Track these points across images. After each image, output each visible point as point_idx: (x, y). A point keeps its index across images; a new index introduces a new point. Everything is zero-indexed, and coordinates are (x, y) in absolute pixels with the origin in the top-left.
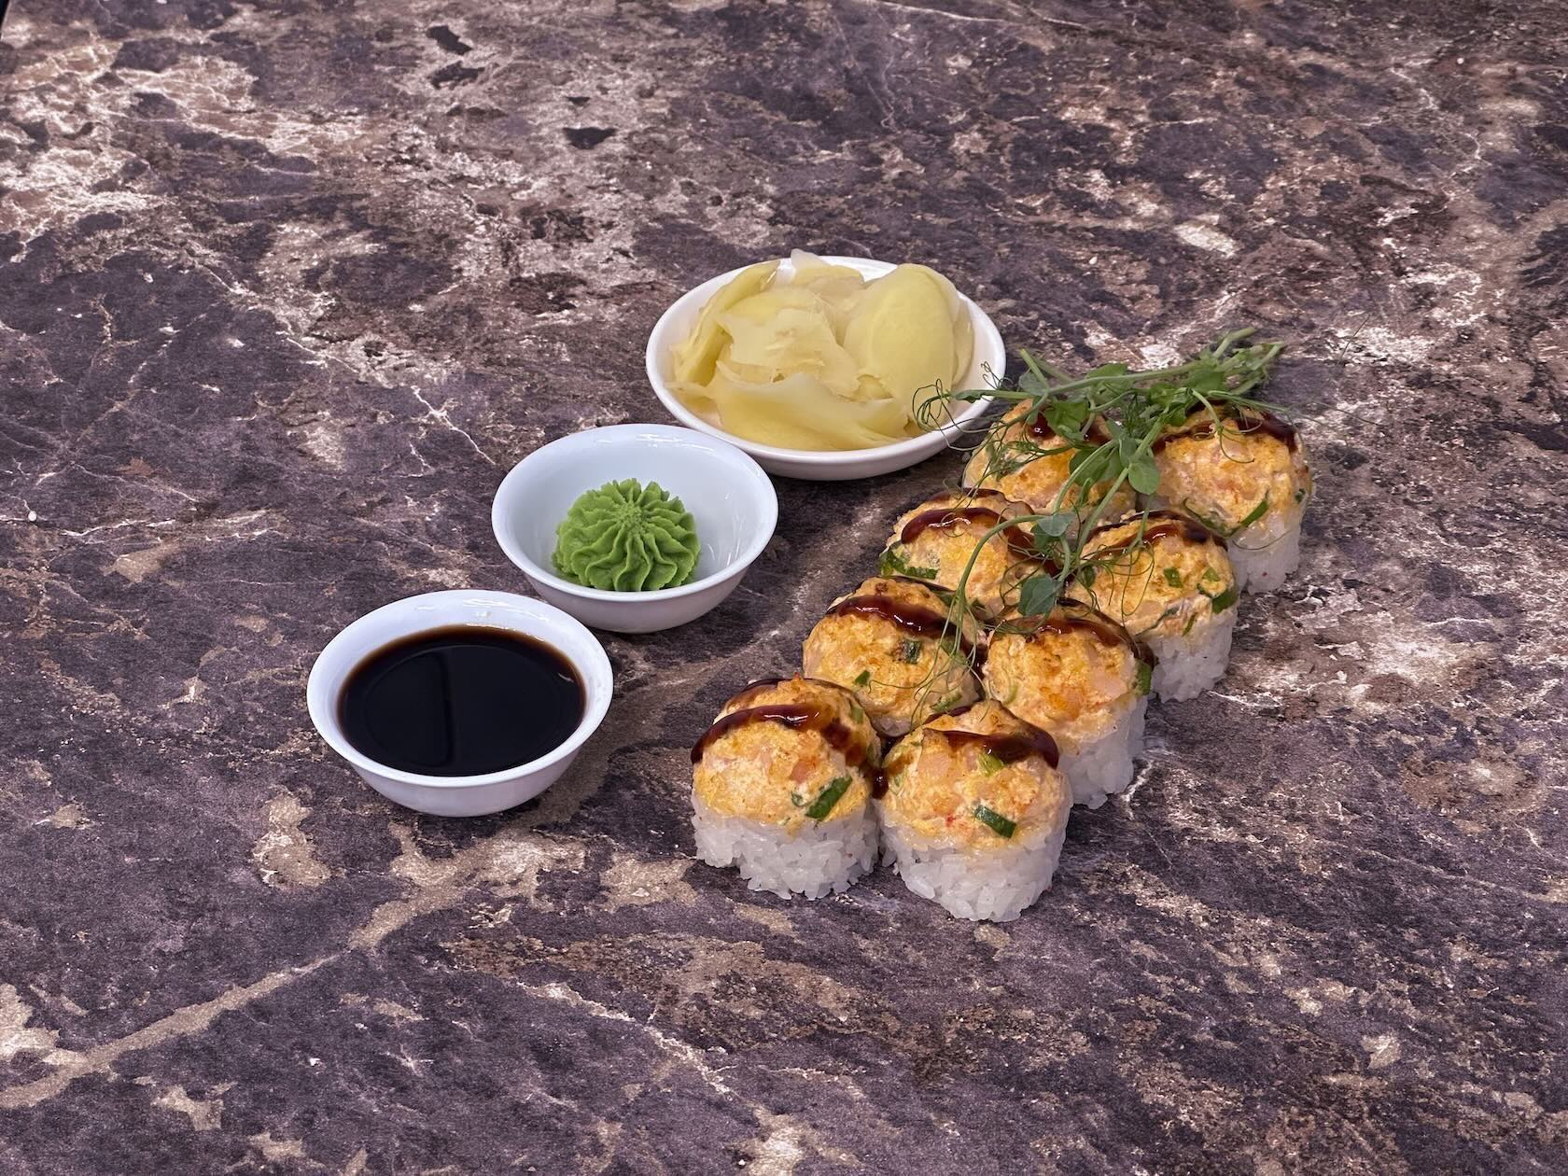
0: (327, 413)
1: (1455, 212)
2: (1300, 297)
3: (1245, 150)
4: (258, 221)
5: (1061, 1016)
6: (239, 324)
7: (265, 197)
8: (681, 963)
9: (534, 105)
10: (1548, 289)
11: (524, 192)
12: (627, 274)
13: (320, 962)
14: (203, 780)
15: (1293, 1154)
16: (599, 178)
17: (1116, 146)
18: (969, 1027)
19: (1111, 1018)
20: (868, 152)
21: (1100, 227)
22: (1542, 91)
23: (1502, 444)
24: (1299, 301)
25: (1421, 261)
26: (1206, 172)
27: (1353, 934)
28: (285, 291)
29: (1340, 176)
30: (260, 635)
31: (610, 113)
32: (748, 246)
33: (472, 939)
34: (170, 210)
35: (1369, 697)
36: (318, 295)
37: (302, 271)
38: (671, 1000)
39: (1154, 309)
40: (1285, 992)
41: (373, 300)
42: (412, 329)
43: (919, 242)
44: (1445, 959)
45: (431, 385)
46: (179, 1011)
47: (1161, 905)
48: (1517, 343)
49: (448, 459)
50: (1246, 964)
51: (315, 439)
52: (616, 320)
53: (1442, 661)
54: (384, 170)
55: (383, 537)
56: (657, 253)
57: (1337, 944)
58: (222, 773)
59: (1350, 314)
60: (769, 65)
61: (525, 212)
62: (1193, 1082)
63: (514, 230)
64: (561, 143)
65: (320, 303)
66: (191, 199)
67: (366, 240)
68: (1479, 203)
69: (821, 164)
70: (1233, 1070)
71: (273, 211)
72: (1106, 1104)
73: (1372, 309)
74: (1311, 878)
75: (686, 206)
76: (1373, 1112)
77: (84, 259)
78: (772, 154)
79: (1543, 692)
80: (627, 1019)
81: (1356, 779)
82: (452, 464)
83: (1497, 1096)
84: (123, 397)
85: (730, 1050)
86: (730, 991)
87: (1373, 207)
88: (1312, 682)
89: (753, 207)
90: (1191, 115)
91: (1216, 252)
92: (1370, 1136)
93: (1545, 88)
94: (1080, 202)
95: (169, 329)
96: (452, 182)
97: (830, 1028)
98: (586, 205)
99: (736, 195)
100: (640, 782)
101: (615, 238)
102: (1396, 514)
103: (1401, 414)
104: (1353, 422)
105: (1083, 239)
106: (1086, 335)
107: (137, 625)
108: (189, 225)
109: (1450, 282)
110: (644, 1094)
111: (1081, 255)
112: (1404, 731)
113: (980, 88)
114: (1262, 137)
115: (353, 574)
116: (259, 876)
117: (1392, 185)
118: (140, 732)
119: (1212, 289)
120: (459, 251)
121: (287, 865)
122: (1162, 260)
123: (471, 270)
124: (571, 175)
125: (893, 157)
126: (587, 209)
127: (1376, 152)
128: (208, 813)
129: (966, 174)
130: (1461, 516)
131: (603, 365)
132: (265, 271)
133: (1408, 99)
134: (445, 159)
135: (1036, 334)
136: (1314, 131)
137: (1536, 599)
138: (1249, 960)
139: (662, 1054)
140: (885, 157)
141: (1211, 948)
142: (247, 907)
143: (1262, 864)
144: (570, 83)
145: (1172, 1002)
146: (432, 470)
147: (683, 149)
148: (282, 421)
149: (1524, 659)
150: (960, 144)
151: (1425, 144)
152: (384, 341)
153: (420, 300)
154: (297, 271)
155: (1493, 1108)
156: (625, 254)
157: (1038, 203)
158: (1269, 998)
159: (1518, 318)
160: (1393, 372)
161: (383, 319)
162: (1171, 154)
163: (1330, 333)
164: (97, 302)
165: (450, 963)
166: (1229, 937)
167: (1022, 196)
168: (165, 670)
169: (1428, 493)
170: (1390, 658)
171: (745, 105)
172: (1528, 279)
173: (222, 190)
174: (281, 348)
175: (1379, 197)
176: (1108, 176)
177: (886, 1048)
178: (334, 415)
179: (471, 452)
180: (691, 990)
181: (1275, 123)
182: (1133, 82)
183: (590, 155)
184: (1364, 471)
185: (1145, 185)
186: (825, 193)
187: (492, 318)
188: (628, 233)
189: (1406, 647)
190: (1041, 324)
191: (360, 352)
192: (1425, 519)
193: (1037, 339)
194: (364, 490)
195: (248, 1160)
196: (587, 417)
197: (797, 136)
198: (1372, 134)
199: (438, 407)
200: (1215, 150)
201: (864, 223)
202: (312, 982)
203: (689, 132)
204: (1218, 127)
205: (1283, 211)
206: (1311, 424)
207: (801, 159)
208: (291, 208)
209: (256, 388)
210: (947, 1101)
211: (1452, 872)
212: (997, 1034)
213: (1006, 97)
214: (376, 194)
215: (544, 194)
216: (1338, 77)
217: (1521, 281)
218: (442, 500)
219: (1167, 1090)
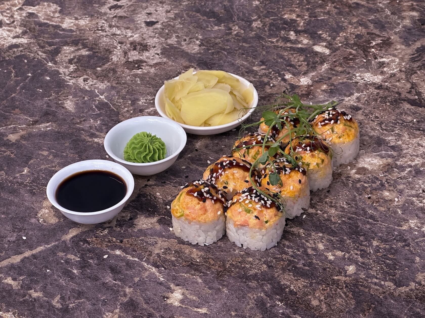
0: (71, 97)
1: (393, 42)
2: (347, 65)
3: (335, 26)
4: (57, 46)
5: (260, 260)
6: (49, 73)
7: (60, 40)
8: (154, 245)
9: (137, 15)
10: (417, 63)
11: (132, 38)
12: (158, 60)
13: (53, 244)
14: (26, 195)
15: (322, 298)
16: (153, 34)
17: (298, 25)
18: (234, 263)
19: (274, 261)
20: (228, 27)
21: (292, 47)
22: (420, 9)
23: (401, 104)
24: (346, 66)
25: (382, 55)
26: (323, 31)
27: (345, 238)
28: (63, 64)
29: (361, 32)
30: (46, 156)
31: (157, 17)
32: (192, 52)
33: (96, 238)
34: (33, 43)
35: (356, 173)
36: (72, 66)
37: (68, 59)
38: (150, 255)
39: (305, 69)
40: (324, 254)
41: (87, 67)
42: (97, 75)
43: (240, 51)
44: (371, 245)
45: (101, 89)
46: (12, 257)
47: (291, 230)
48: (407, 77)
49: (103, 109)
50: (314, 246)
51: (67, 104)
52: (154, 72)
53: (378, 164)
54: (93, 32)
55: (83, 130)
56: (167, 54)
57: (340, 241)
58: (31, 193)
59: (360, 69)
60: (203, 4)
61: (131, 43)
62: (296, 278)
63: (128, 48)
64: (143, 25)
65: (72, 67)
66: (40, 40)
67: (87, 51)
68: (400, 40)
69: (215, 30)
70: (307, 275)
71: (62, 43)
72: (270, 284)
73: (367, 68)
74: (335, 222)
75: (176, 41)
76: (346, 287)
77: (8, 56)
78: (202, 28)
79: (406, 172)
80: (137, 260)
81: (350, 196)
82: (104, 111)
83: (383, 283)
84: (15, 93)
85: (165, 269)
86: (167, 253)
87: (370, 41)
88: (340, 169)
89: (195, 42)
90: (320, 16)
91: (324, 53)
92: (345, 293)
93: (421, 9)
94: (286, 40)
95: (30, 75)
96: (112, 35)
97: (194, 263)
98: (148, 41)
99: (190, 39)
100: (147, 195)
101: (156, 50)
102: (368, 124)
103: (372, 97)
104: (358, 99)
105: (287, 50)
106: (285, 76)
107: (12, 153)
108: (38, 47)
109: (390, 61)
110: (140, 280)
111: (286, 54)
112: (365, 183)
113: (261, 10)
114: (340, 22)
115: (74, 140)
116: (38, 221)
117: (376, 35)
118: (10, 182)
119: (322, 63)
120: (112, 54)
121: (47, 218)
122: (309, 55)
123: (115, 59)
124: (145, 33)
125: (235, 28)
126: (149, 42)
127: (372, 26)
128: (27, 204)
129: (255, 33)
130: (387, 124)
131: (149, 84)
132: (58, 59)
133: (382, 12)
134: (111, 29)
135: (271, 75)
136: (355, 20)
137: (406, 146)
138: (315, 245)
139: (146, 270)
140: (233, 28)
141: (305, 242)
142: (34, 229)
143: (321, 219)
144: (147, 9)
145: (292, 256)
146: (99, 112)
147: (177, 26)
148: (58, 99)
149: (402, 163)
150: (254, 25)
151: (386, 24)
152: (89, 78)
153: (100, 67)
154: (67, 59)
155: (381, 286)
156: (158, 54)
157: (275, 40)
158: (320, 255)
159: (408, 70)
160: (371, 85)
161: (89, 72)
162: (314, 27)
163: (354, 75)
164: (11, 68)
165: (89, 244)
166: (310, 238)
167: (270, 38)
168: (19, 165)
169: (378, 118)
170: (363, 163)
171: (195, 15)
172: (412, 60)
173: (48, 38)
174: (60, 80)
175: (372, 38)
176: (295, 33)
177: (209, 268)
178: (73, 97)
179: (110, 107)
180: (156, 252)
181: (344, 18)
182: (305, 8)
183: (151, 28)
184: (360, 112)
185: (305, 35)
186: (215, 38)
187: (119, 72)
188: (160, 49)
189: (368, 160)
190: (273, 73)
191: (82, 81)
192: (377, 125)
193: (271, 77)
194: (79, 117)
195: (27, 297)
196: (143, 98)
197: (209, 23)
198: (371, 21)
199: (102, 95)
200: (326, 25)
201: (225, 46)
202: (50, 249)
203: (179, 22)
204: (327, 19)
205: (344, 42)
206: (347, 99)
207: (209, 29)
208: (67, 42)
209: (52, 90)
210: (225, 283)
211: (376, 221)
212: (241, 265)
213: (268, 12)
214: (91, 38)
215: (137, 39)
216: (363, 6)
217: (410, 60)
218: (100, 120)
219: (288, 280)
